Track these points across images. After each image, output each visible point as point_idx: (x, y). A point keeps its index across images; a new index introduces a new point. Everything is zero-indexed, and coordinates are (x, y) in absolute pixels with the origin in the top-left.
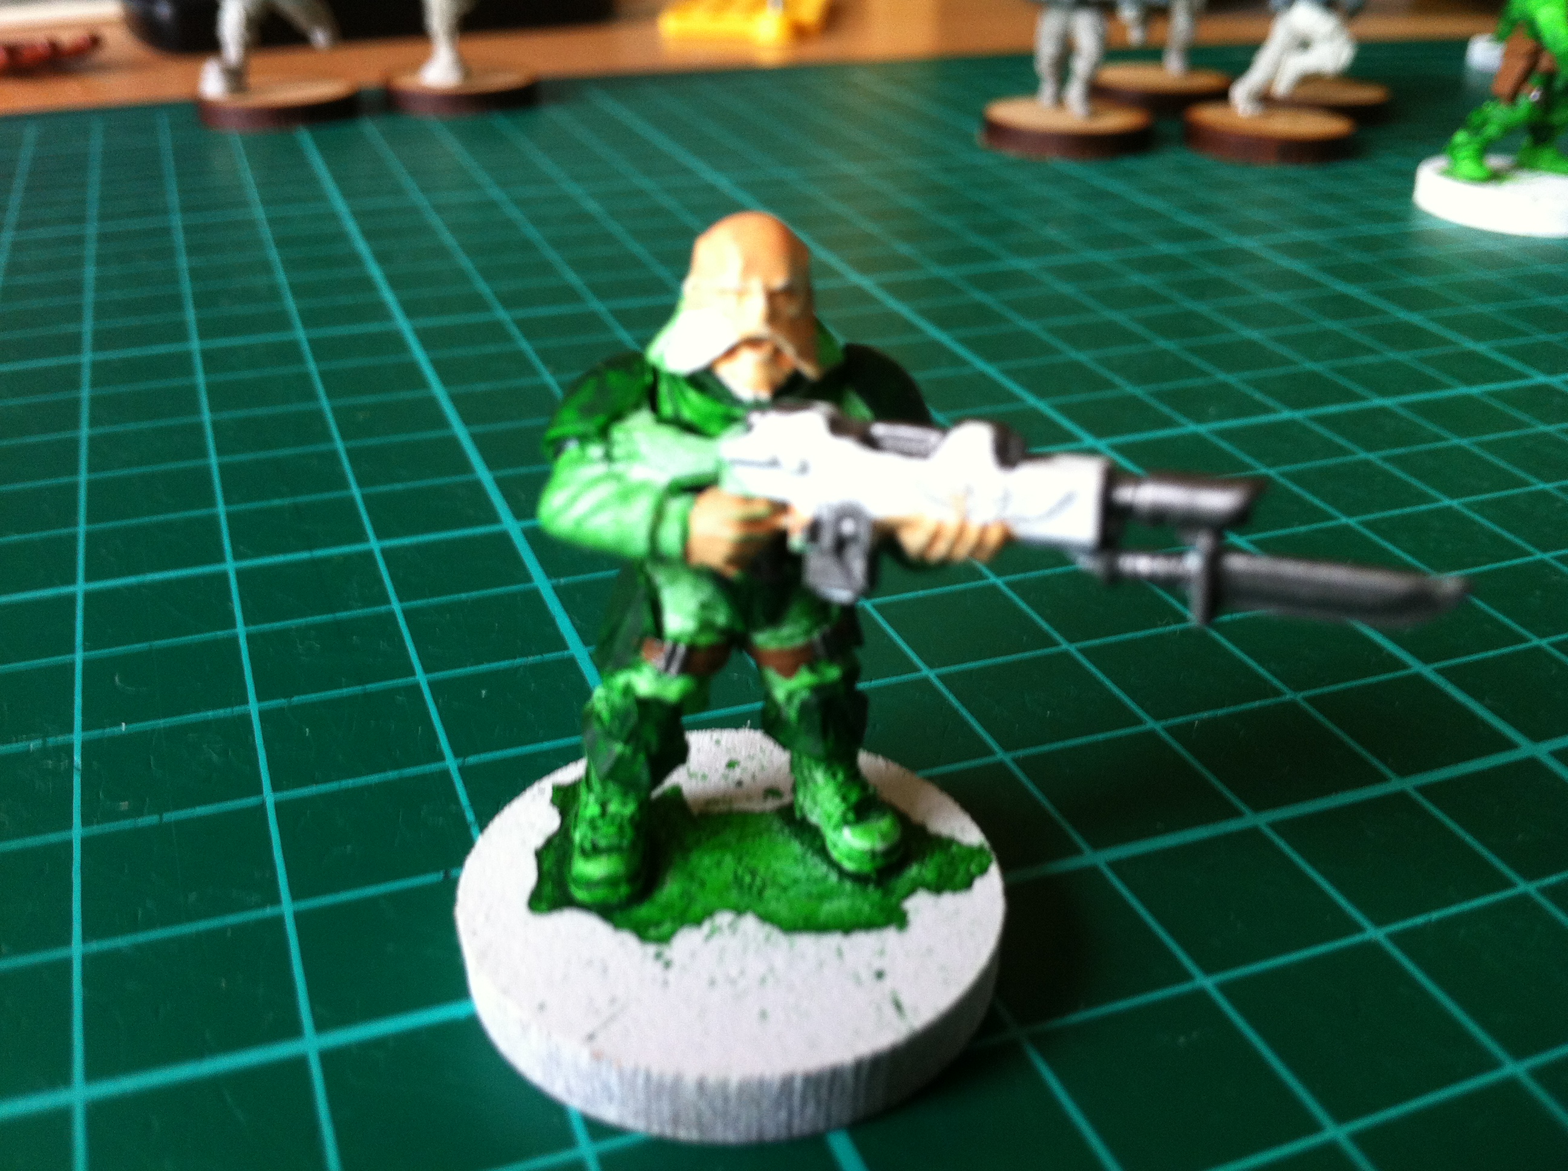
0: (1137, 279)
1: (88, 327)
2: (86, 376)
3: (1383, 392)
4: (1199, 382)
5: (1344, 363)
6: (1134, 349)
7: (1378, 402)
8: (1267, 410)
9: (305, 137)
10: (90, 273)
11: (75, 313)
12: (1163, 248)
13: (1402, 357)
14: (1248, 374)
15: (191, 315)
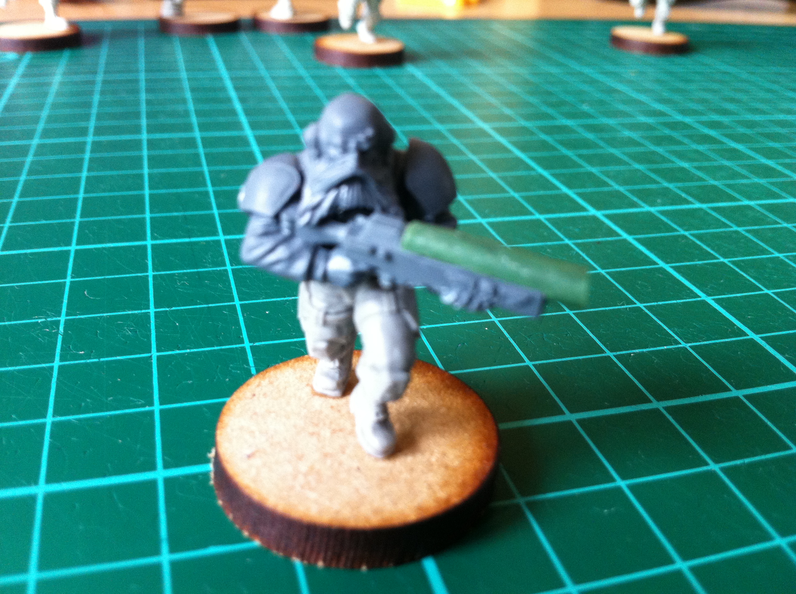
0: (627, 133)
1: (92, 124)
2: (88, 148)
3: (750, 198)
4: (653, 186)
5: (731, 182)
6: (622, 168)
7: (746, 202)
8: (688, 202)
9: (211, 40)
10: (96, 98)
11: (87, 117)
12: (643, 119)
13: (762, 181)
14: (680, 184)
15: (144, 122)
